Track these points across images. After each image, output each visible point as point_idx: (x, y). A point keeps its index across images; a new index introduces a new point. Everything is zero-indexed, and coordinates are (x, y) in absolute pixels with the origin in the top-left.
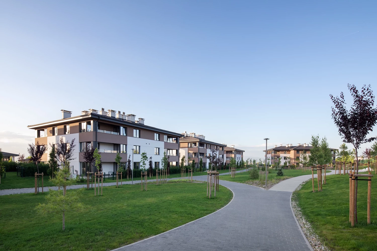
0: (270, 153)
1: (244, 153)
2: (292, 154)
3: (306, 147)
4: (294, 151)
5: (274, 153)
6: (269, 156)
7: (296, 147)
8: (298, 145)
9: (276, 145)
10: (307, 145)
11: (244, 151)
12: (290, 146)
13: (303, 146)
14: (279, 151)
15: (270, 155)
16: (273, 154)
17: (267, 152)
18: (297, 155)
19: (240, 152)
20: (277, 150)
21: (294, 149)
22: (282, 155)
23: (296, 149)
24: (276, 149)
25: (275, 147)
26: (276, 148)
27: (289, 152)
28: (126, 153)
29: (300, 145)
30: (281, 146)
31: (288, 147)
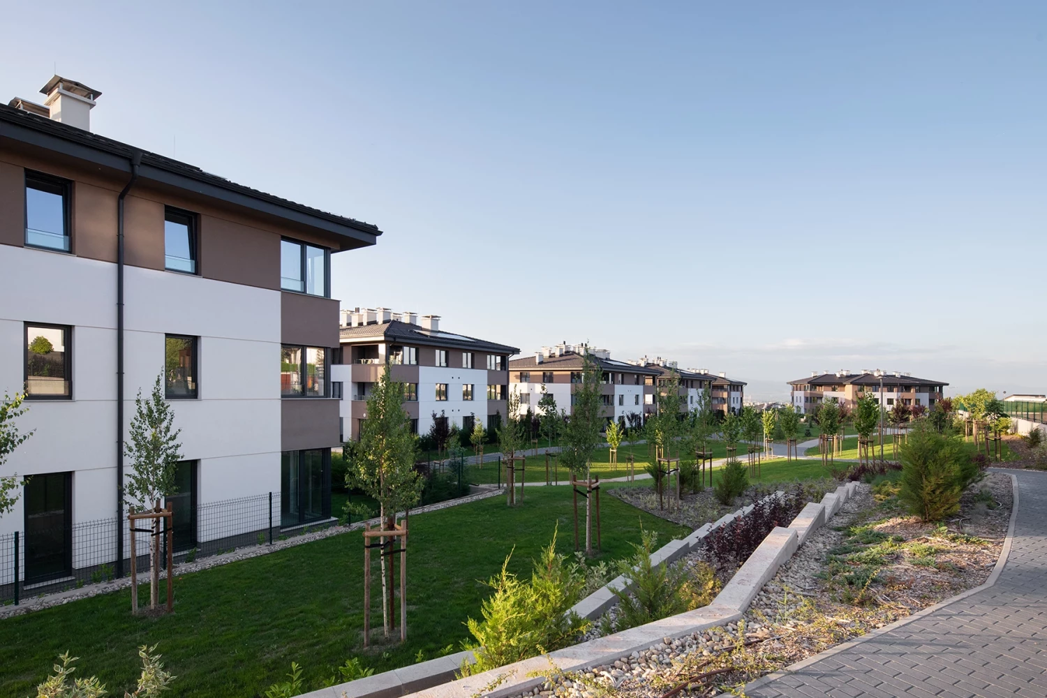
0: (803, 388)
1: (744, 387)
2: (847, 392)
3: (880, 377)
4: (851, 386)
5: (811, 390)
6: (801, 394)
7: (857, 378)
8: (863, 373)
10: (881, 373)
11: (746, 384)
12: (845, 373)
14: (821, 385)
15: (802, 392)
16: (809, 391)
17: (796, 385)
19: (737, 386)
20: (818, 382)
21: (851, 383)
22: (828, 394)
23: (857, 381)
24: (815, 381)
26: (816, 378)
27: (842, 388)
28: (417, 400)
30: (825, 373)
31: (842, 376)
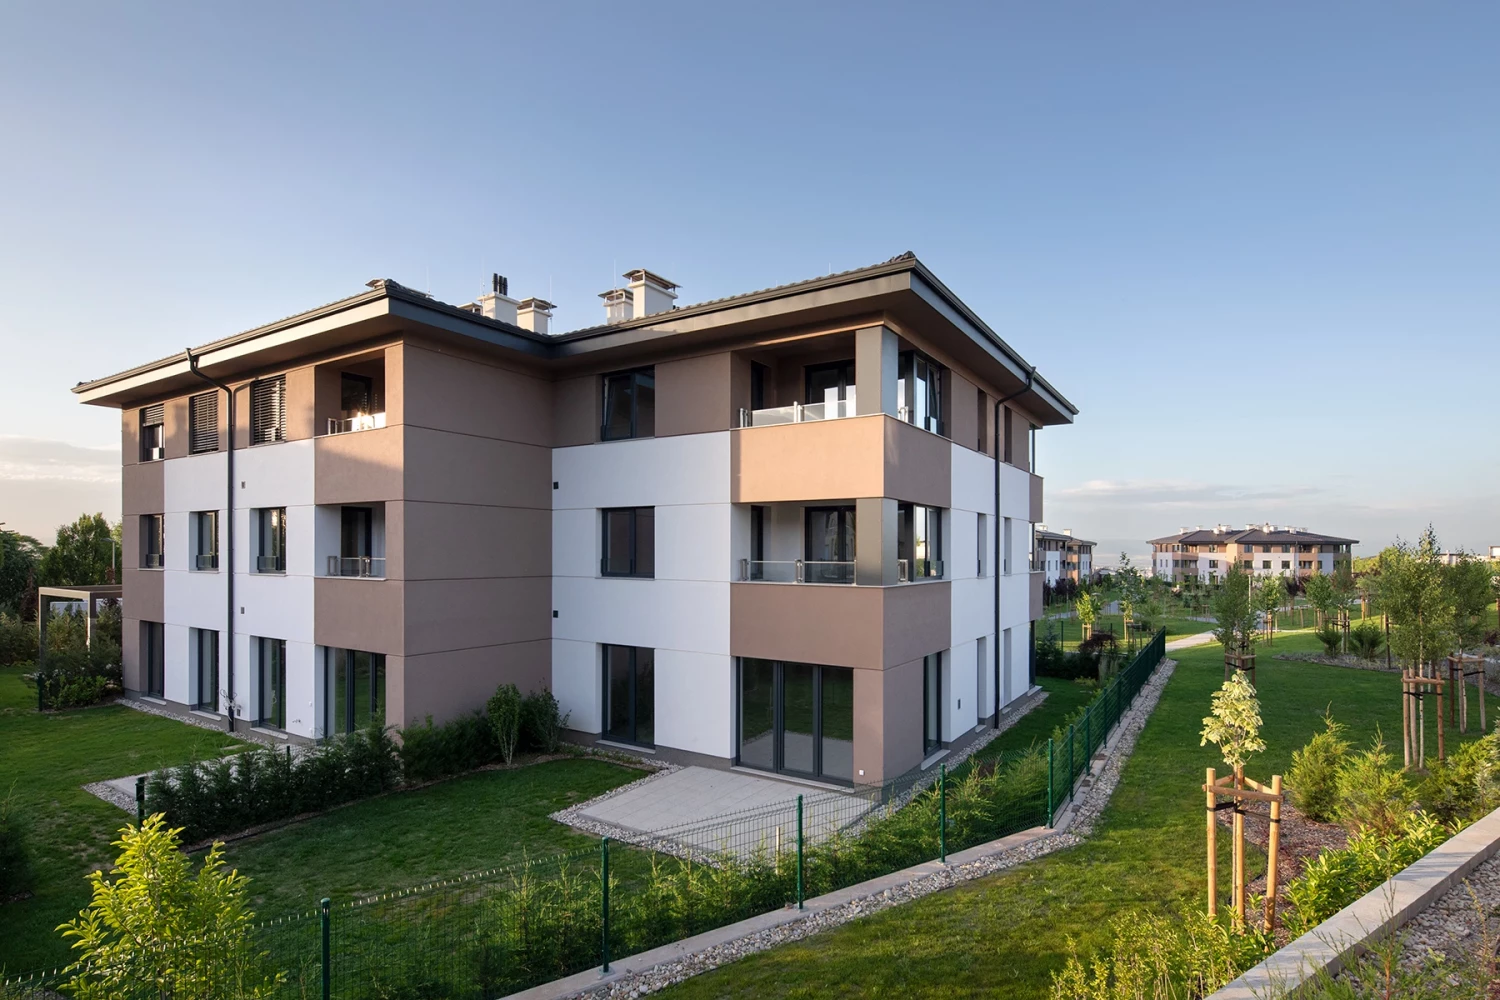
0: (1170, 549)
2: (1230, 554)
3: (1271, 533)
4: (1236, 545)
5: (1182, 551)
6: (1168, 556)
7: (1242, 535)
9: (1185, 528)
10: (1272, 529)
13: (1262, 531)
14: (1195, 545)
15: (1170, 554)
16: (1180, 552)
17: (1161, 545)
18: (1246, 557)
20: (1191, 541)
21: (1237, 541)
22: (1204, 555)
23: (1244, 539)
25: (1181, 533)
27: (1222, 548)
29: (1252, 528)
30: (1198, 529)
31: (1221, 533)
